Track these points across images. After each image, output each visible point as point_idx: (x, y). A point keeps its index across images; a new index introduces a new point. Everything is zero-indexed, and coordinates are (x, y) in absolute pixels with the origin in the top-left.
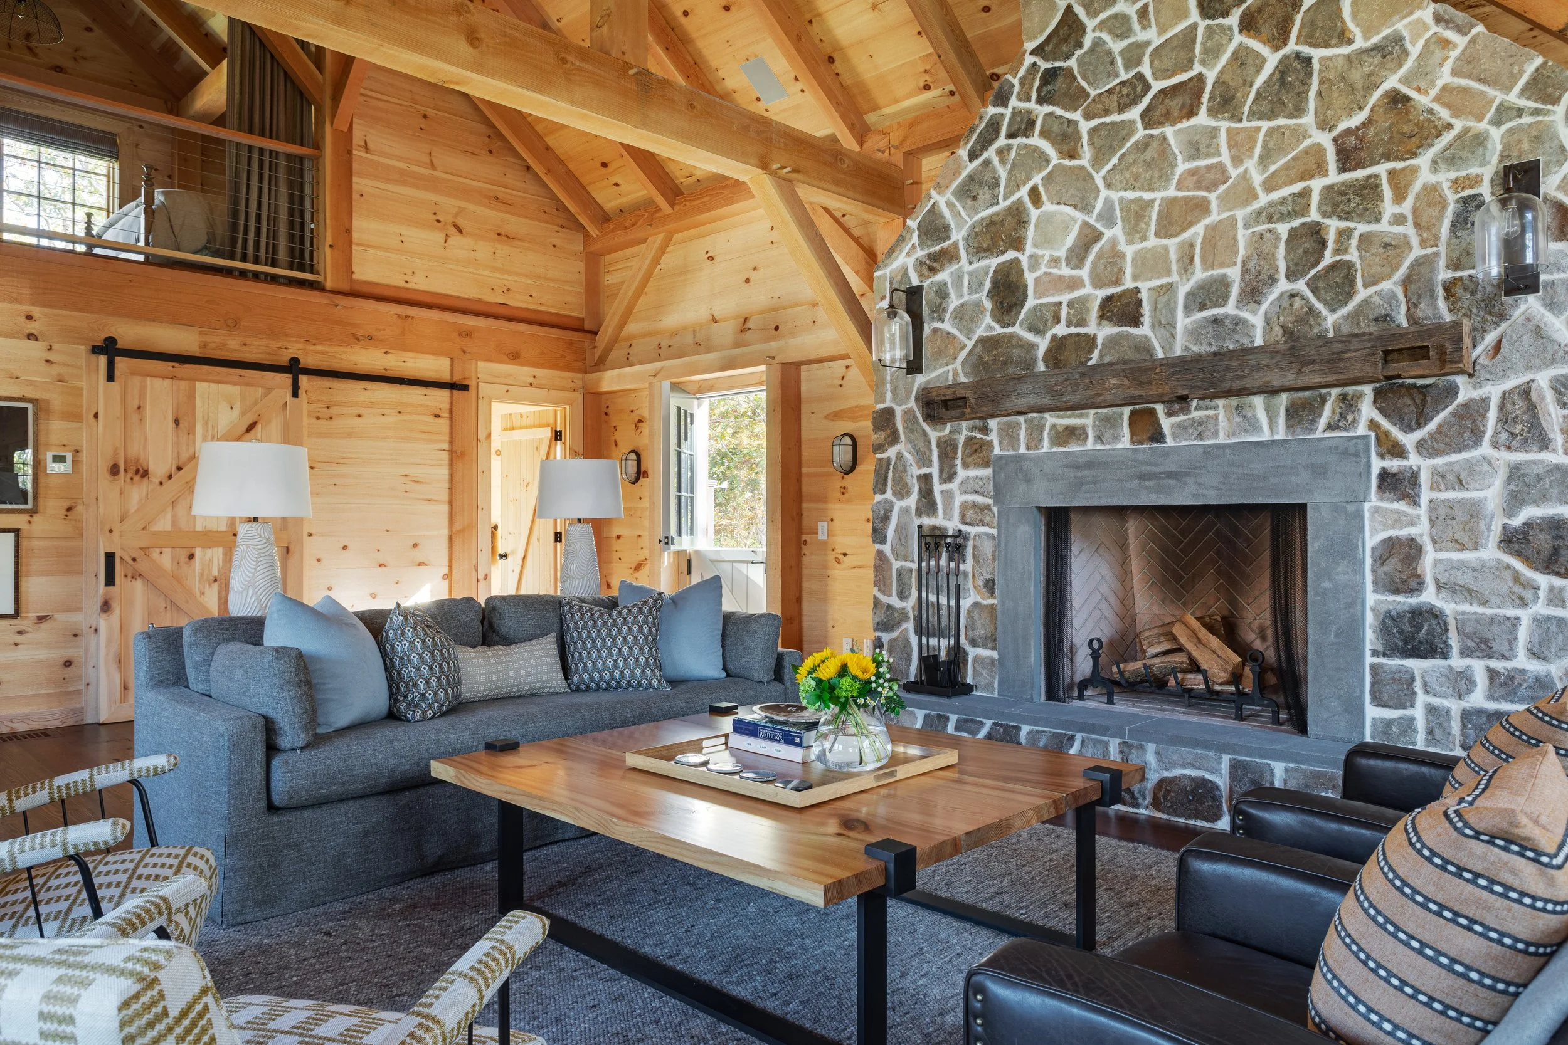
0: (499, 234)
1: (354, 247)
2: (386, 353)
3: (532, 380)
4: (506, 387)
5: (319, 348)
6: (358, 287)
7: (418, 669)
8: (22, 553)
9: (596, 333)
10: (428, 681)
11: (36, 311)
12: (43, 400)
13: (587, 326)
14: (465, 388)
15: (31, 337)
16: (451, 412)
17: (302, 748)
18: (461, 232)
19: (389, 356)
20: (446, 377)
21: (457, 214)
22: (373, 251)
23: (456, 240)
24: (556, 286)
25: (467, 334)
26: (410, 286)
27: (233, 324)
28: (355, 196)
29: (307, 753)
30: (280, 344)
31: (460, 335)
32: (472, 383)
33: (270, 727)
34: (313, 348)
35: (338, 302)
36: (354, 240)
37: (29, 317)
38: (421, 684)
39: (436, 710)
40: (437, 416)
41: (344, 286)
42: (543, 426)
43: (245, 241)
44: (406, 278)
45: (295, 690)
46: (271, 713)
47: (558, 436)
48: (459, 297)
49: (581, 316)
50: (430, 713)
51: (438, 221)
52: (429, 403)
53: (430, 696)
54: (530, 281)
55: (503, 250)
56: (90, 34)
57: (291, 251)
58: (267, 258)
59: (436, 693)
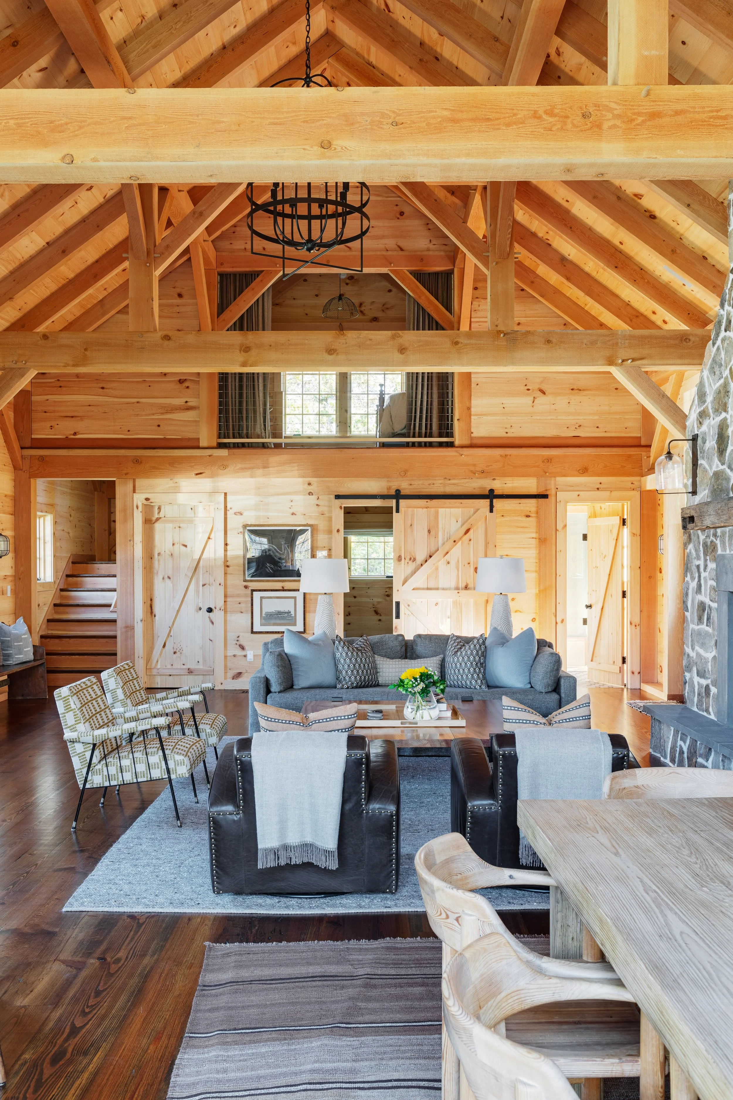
0: (572, 389)
1: (472, 417)
2: (494, 479)
3: (599, 486)
4: (578, 493)
5: (452, 481)
6: (475, 442)
7: (343, 666)
8: (307, 601)
9: (650, 446)
10: (347, 672)
11: (313, 480)
12: (315, 525)
13: (643, 443)
14: (545, 496)
15: (310, 494)
16: (537, 513)
17: (279, 692)
18: (544, 393)
19: (495, 481)
20: (534, 491)
21: (542, 382)
22: (485, 417)
23: (541, 399)
24: (618, 417)
25: (549, 460)
26: (509, 435)
27: (404, 473)
28: (473, 385)
29: (280, 694)
30: (430, 482)
31: (543, 462)
32: (552, 492)
33: (267, 683)
34: (449, 482)
35: (462, 453)
36: (472, 413)
37: (309, 484)
38: (344, 673)
39: (349, 685)
40: (528, 516)
41: (467, 442)
42: (614, 515)
43: (415, 425)
44: (506, 430)
45: (276, 668)
46: (269, 677)
47: (624, 522)
48: (543, 437)
49: (639, 435)
50: (346, 686)
51: (528, 390)
52: (522, 508)
53: (347, 678)
54: (596, 417)
55: (576, 399)
56: (391, 293)
57: (440, 427)
58: (426, 433)
59: (350, 678)
